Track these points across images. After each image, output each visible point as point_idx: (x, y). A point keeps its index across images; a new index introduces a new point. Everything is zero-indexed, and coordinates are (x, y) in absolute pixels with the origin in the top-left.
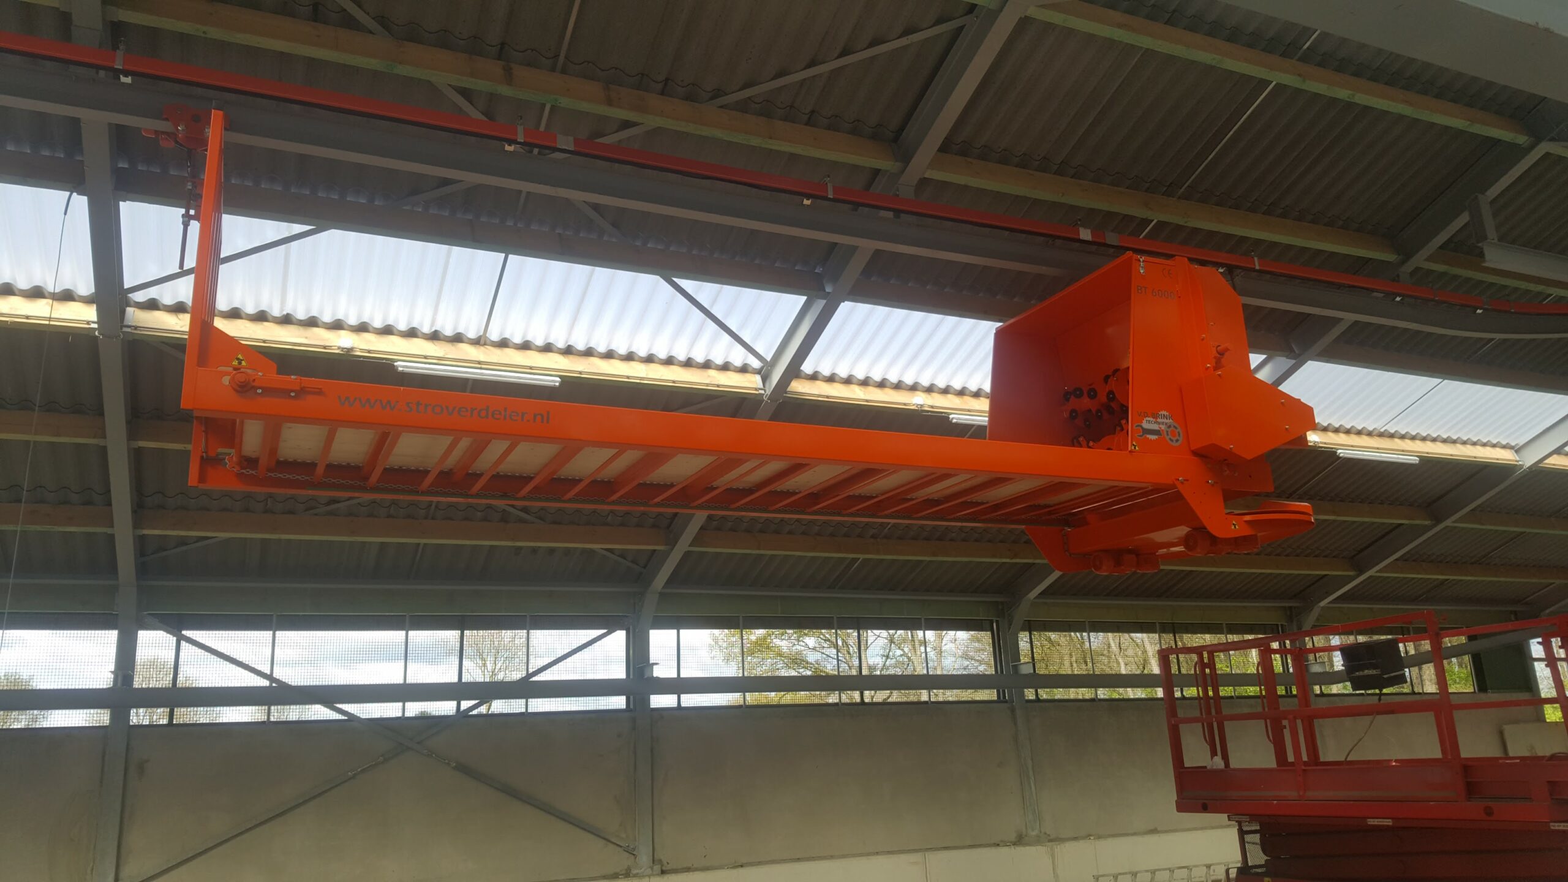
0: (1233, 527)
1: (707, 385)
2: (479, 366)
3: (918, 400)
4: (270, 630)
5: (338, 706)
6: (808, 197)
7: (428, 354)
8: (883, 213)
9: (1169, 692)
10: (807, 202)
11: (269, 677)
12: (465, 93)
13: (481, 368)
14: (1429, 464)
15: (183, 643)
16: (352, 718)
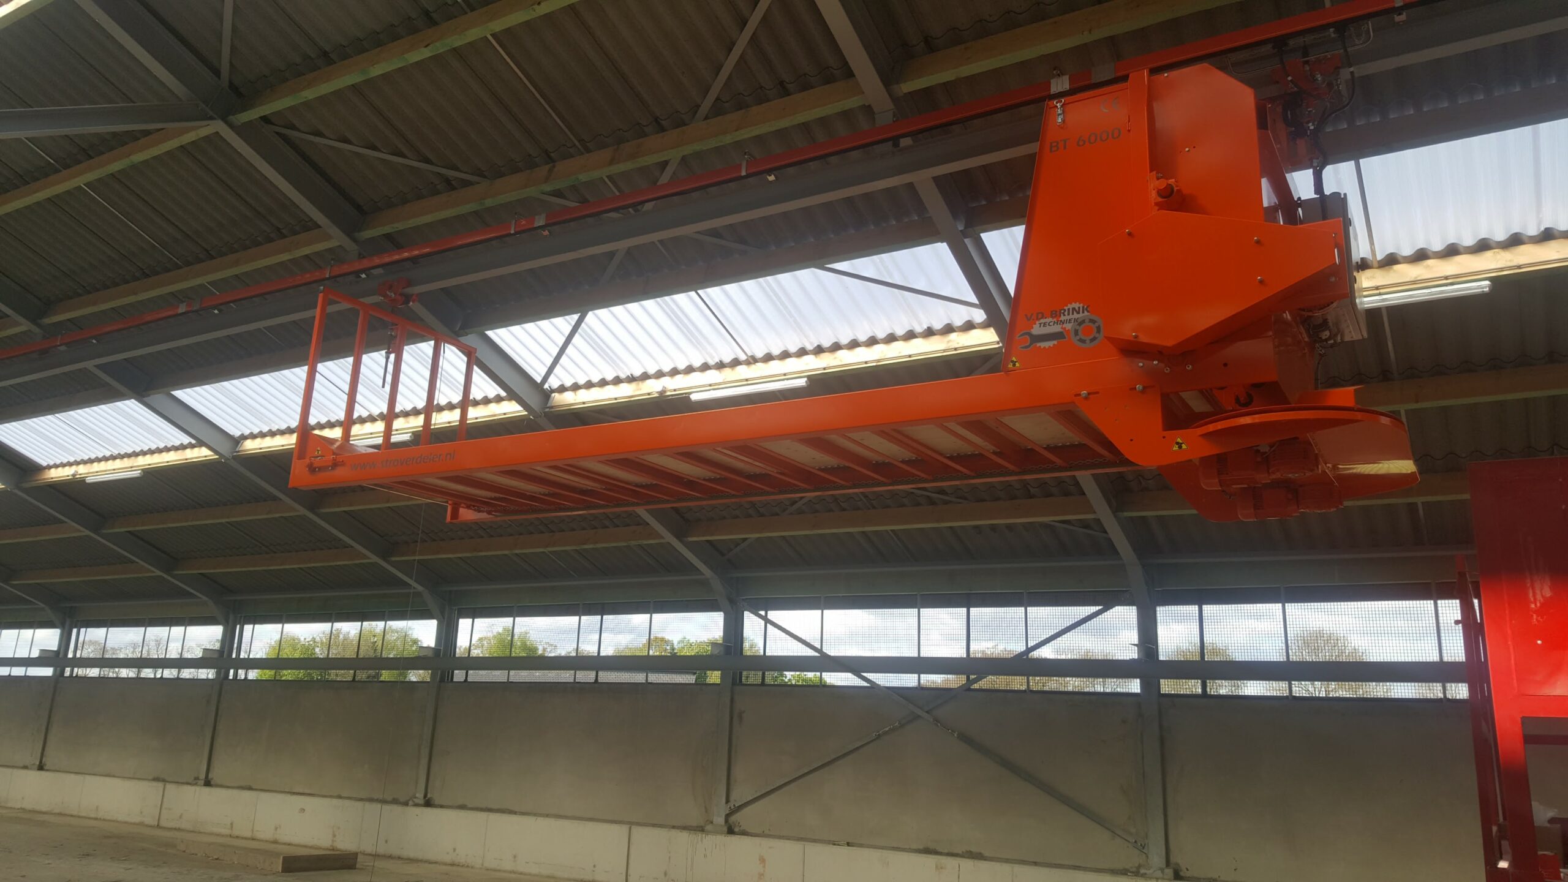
10: (772, 178)
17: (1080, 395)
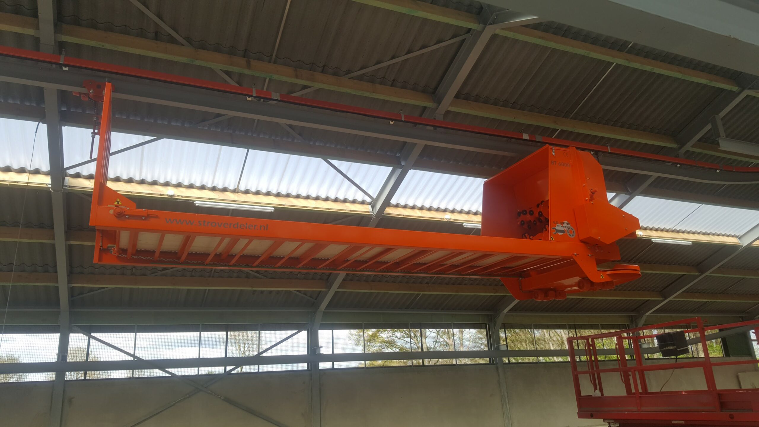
0: (601, 277)
1: (345, 210)
2: (235, 203)
3: (447, 216)
4: (134, 332)
5: (167, 369)
6: (392, 120)
7: (210, 197)
8: (428, 128)
9: (573, 358)
10: (392, 123)
11: (133, 356)
12: (228, 73)
13: (236, 204)
14: (696, 245)
15: (91, 339)
16: (173, 375)
17: (574, 254)
